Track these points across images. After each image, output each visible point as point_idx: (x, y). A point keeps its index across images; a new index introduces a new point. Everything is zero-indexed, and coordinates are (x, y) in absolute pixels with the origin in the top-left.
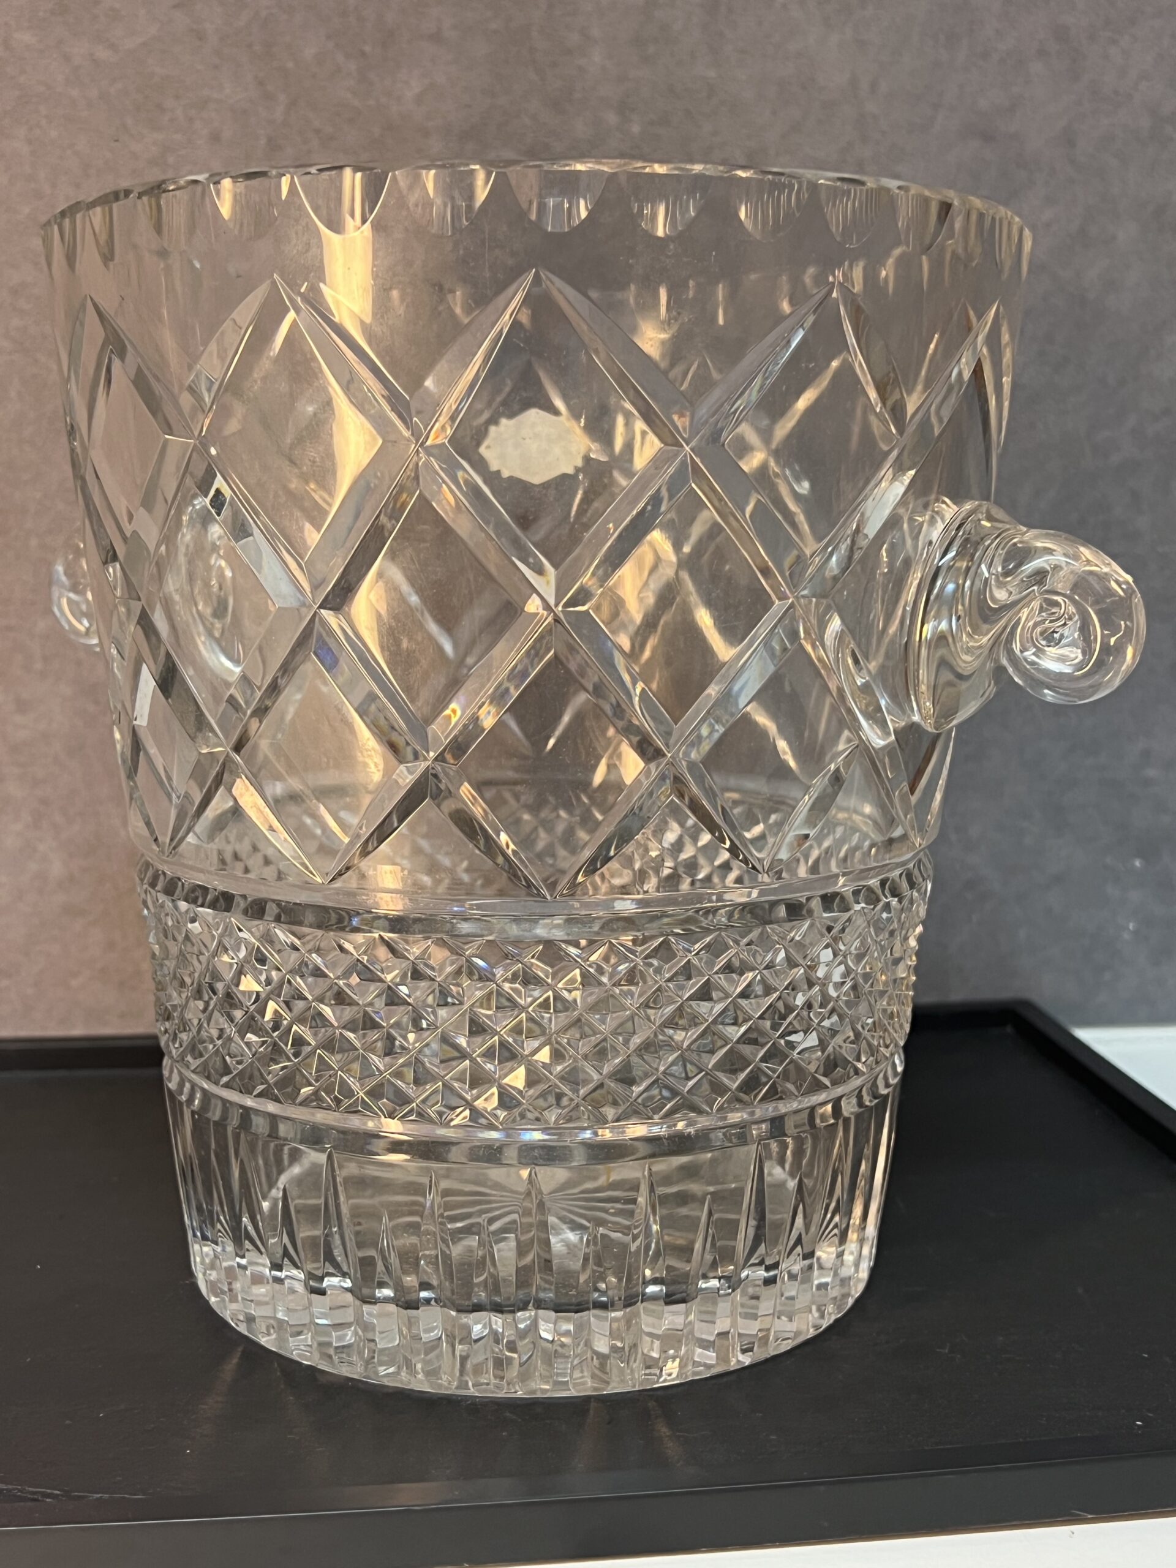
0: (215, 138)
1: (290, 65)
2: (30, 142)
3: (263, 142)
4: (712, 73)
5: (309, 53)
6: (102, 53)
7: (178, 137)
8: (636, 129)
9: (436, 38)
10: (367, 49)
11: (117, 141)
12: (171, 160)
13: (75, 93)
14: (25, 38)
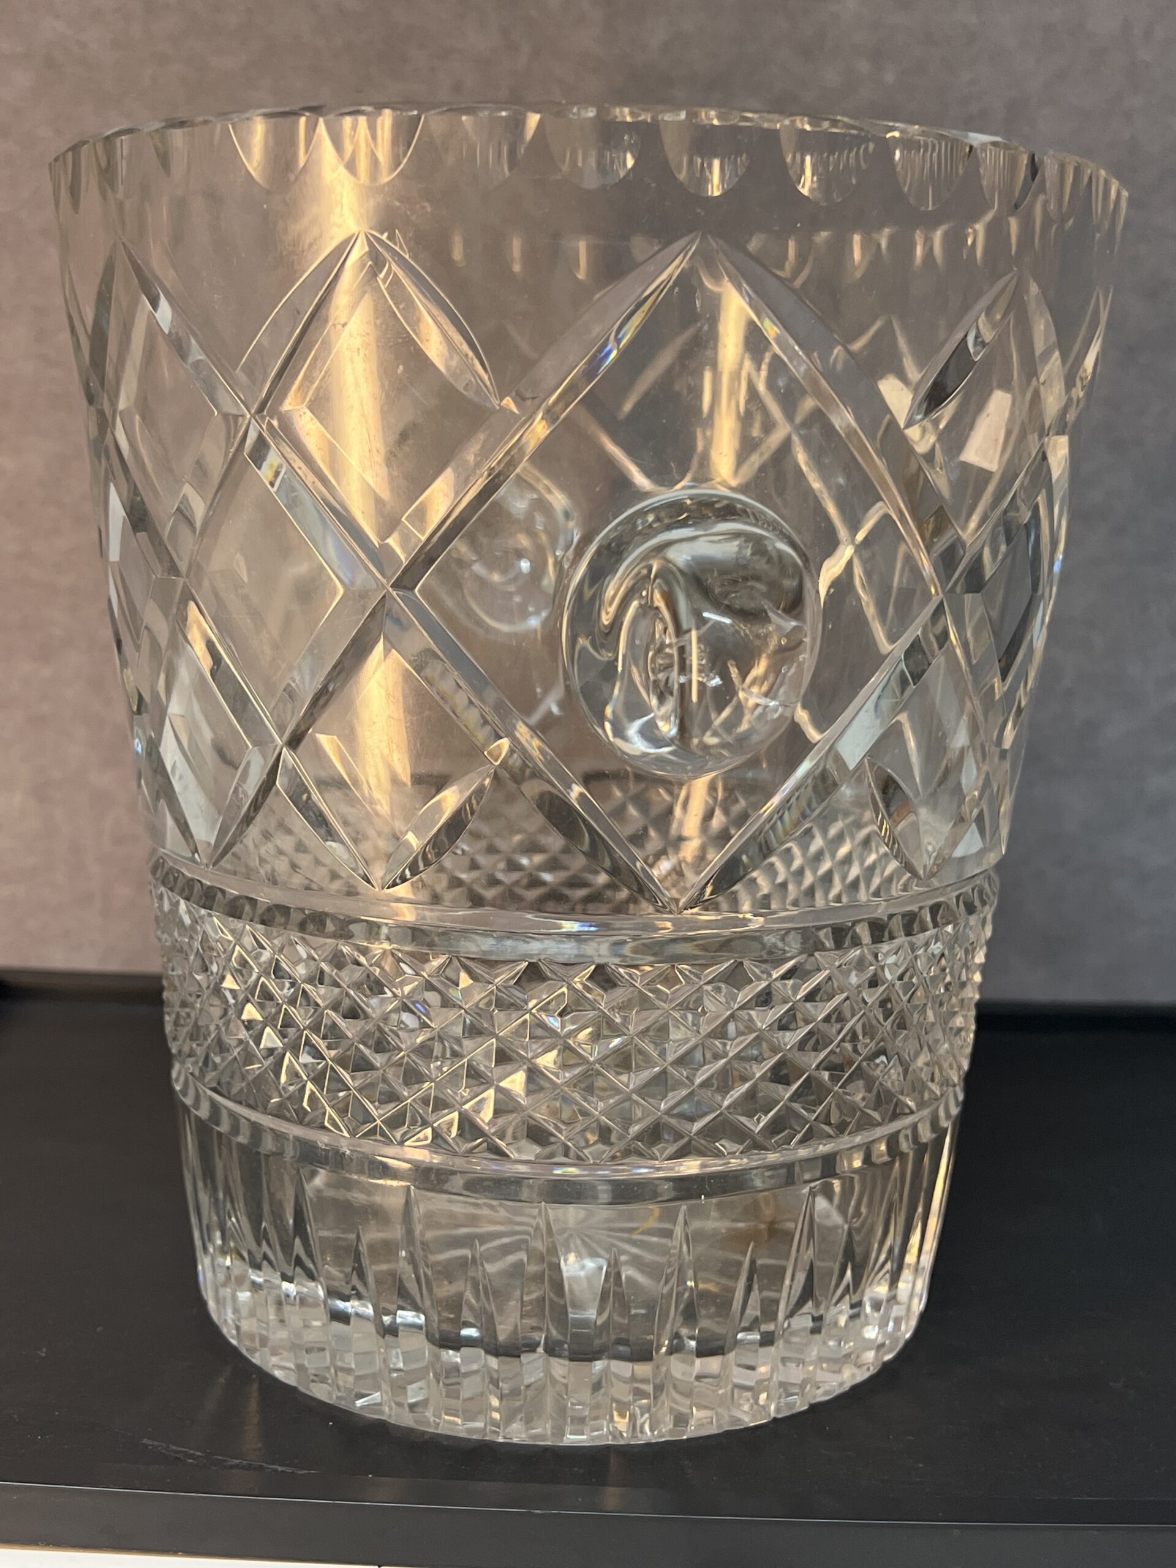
8: (889, 78)
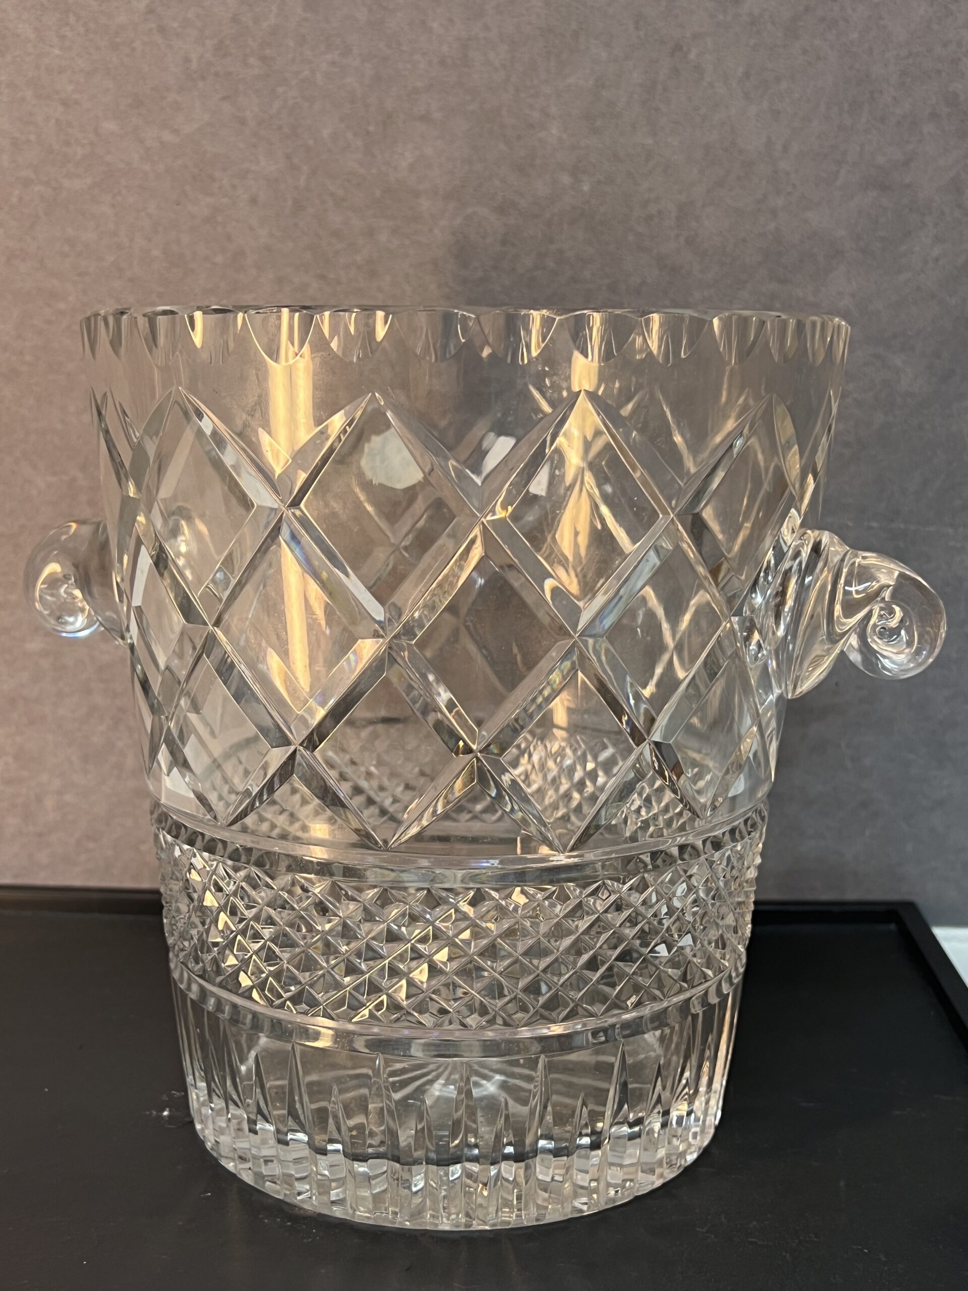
0: (254, 201)
1: (311, 142)
2: (113, 206)
3: (290, 203)
4: (650, 141)
5: (326, 133)
6: (167, 137)
7: (225, 200)
9: (425, 118)
10: (371, 128)
11: (178, 204)
12: (220, 219)
13: (147, 167)
14: (110, 126)
